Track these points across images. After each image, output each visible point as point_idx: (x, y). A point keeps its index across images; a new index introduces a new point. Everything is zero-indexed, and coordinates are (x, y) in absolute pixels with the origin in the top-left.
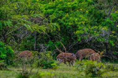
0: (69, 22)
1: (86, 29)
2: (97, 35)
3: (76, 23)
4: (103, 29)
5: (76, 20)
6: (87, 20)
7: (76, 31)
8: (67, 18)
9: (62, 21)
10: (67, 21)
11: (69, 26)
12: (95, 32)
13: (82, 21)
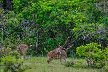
0: (67, 19)
1: (83, 27)
2: (93, 32)
3: (74, 20)
4: (100, 27)
5: (74, 17)
6: (85, 18)
7: (73, 29)
8: (66, 16)
9: (60, 18)
10: (65, 18)
11: (68, 23)
12: (92, 29)
13: (80, 19)
